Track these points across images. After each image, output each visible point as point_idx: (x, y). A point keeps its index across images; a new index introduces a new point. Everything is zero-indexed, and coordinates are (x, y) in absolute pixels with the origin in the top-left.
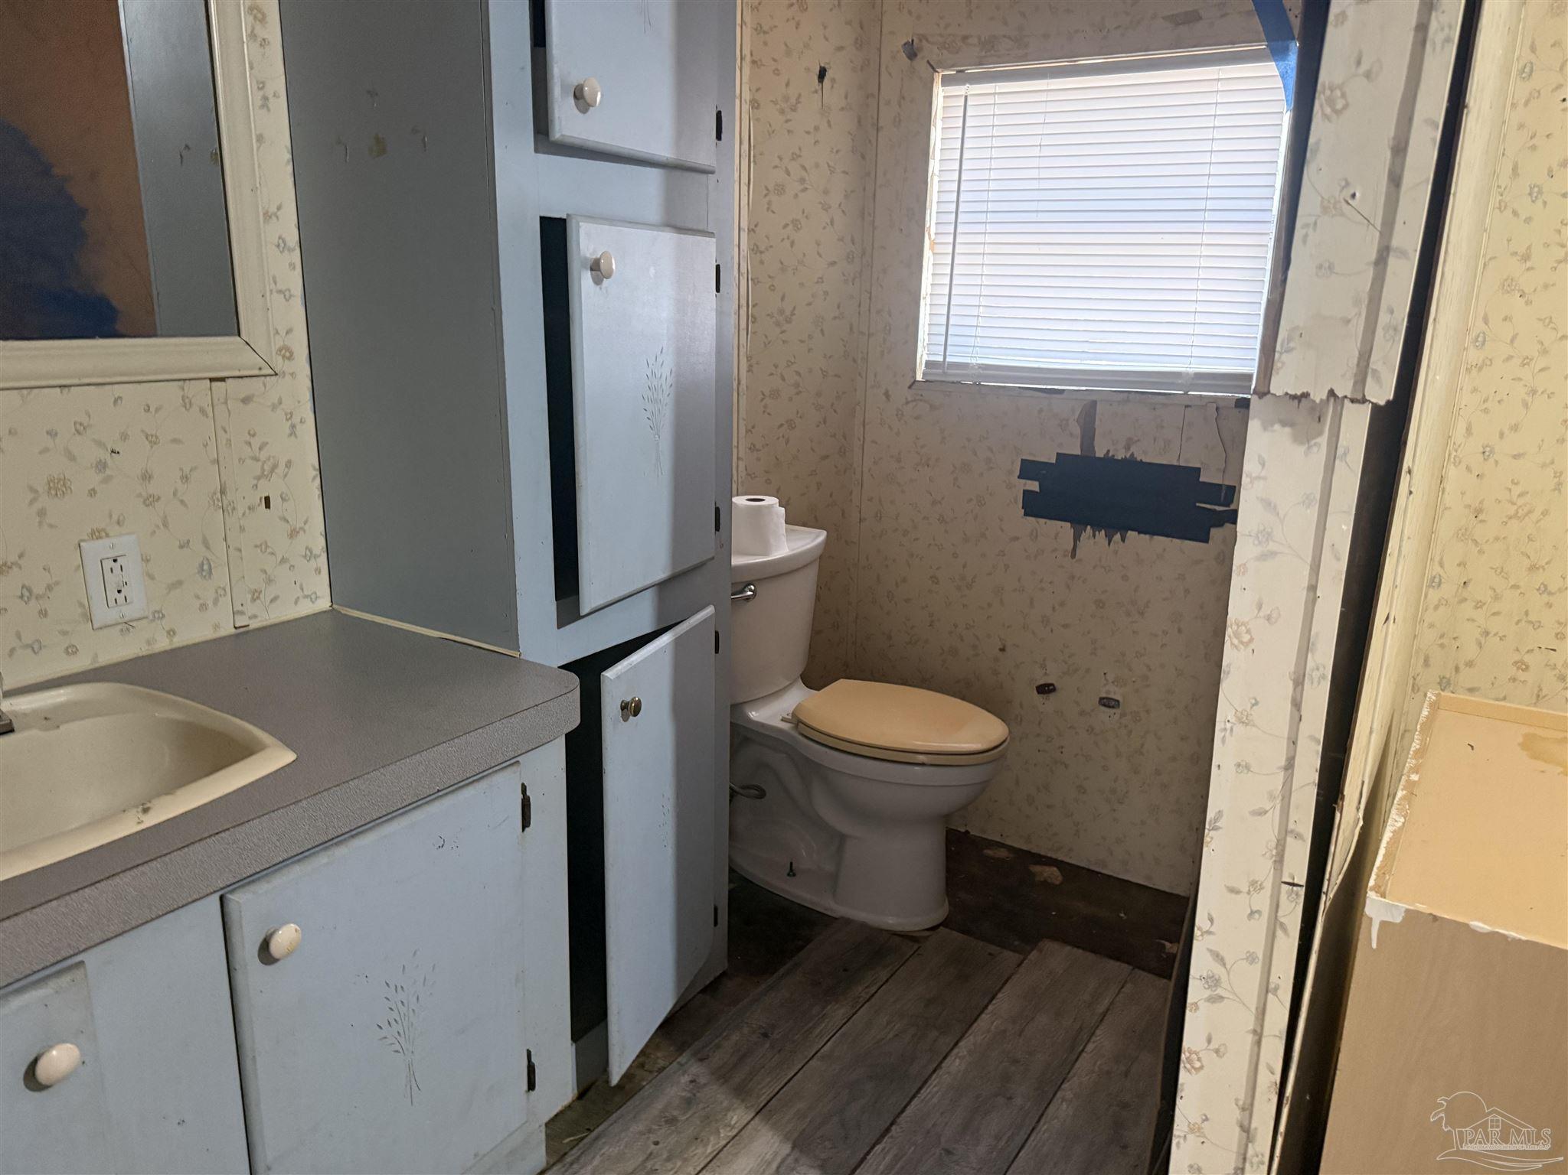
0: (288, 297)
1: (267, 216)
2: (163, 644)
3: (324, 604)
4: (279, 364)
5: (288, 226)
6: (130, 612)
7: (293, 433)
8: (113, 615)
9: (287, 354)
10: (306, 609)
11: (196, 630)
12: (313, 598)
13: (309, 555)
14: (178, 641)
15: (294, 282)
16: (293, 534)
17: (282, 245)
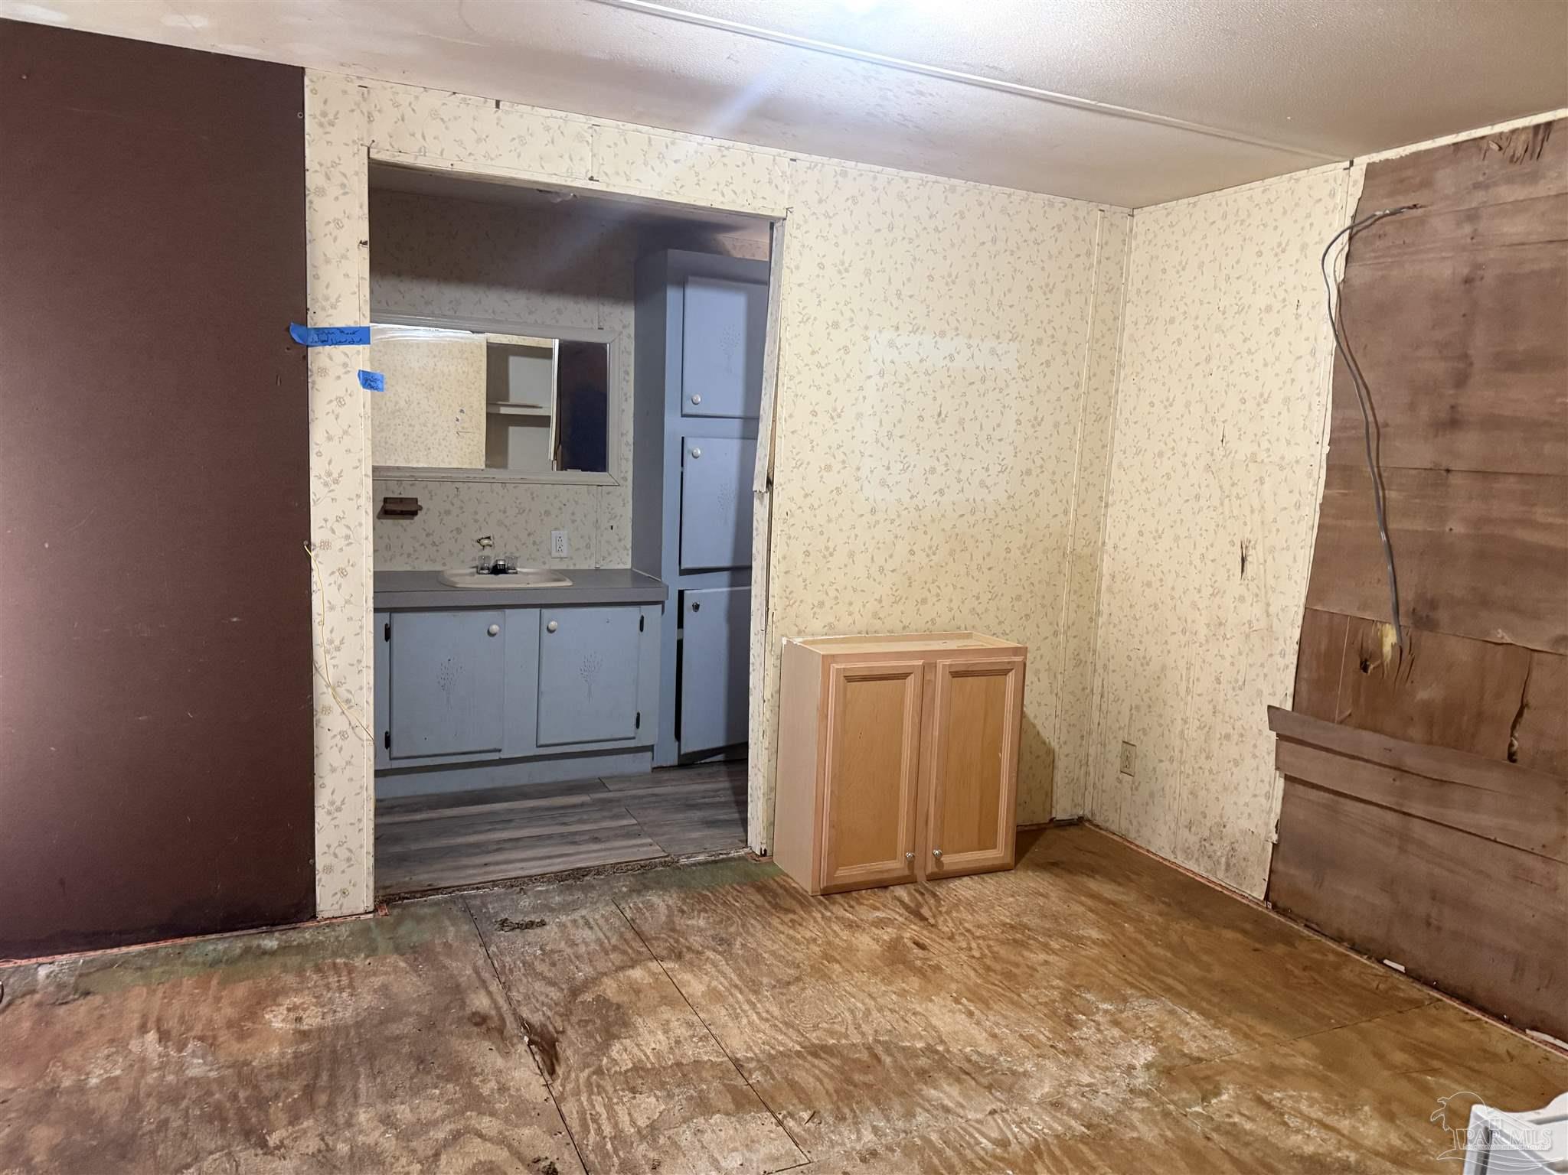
0: (627, 460)
1: (622, 435)
2: (572, 568)
3: (629, 566)
4: (621, 482)
5: (630, 438)
6: (563, 555)
7: (624, 505)
8: (557, 555)
9: (625, 479)
10: (621, 567)
11: (584, 566)
12: (624, 563)
13: (625, 548)
14: (578, 567)
15: (631, 456)
16: (620, 540)
17: (627, 444)
